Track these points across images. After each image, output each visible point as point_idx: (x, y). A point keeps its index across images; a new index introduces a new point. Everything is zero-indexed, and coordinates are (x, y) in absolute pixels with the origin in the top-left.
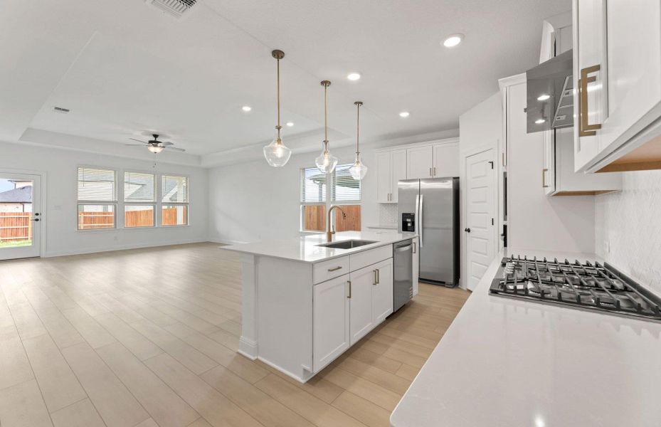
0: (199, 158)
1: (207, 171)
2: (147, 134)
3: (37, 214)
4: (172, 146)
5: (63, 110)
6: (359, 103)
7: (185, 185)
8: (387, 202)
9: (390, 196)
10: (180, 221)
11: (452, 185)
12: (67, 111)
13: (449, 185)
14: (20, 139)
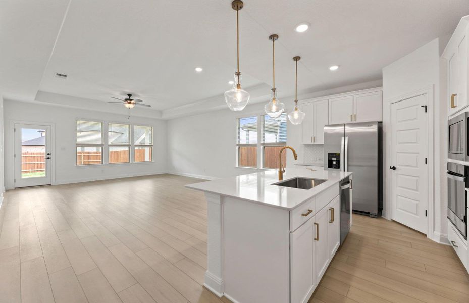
0: (161, 112)
1: (166, 122)
2: (124, 94)
3: (49, 154)
4: (141, 103)
5: (63, 75)
6: (297, 58)
7: (150, 132)
8: (311, 143)
9: (314, 139)
10: (147, 158)
11: (377, 129)
12: (66, 76)
13: (374, 129)
14: (35, 100)
